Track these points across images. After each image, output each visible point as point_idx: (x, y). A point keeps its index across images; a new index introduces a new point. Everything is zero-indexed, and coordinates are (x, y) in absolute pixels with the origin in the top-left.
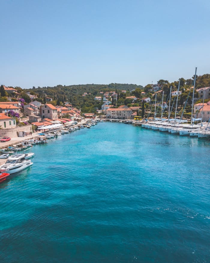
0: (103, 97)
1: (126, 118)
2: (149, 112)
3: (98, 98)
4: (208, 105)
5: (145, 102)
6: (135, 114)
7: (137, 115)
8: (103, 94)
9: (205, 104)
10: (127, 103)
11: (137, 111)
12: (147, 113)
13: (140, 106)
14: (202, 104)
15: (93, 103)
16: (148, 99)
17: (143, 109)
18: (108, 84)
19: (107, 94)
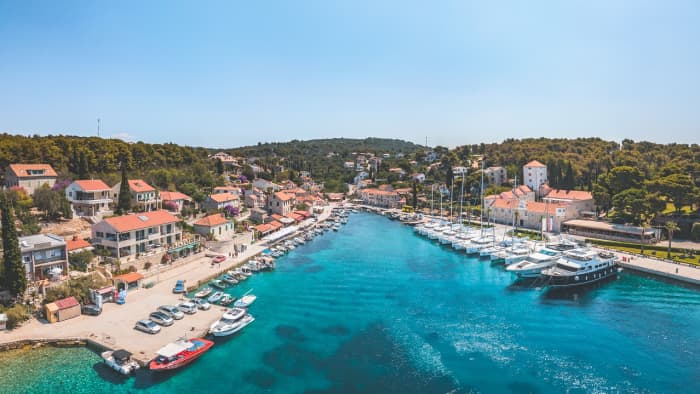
0: (356, 162)
1: (391, 207)
2: (424, 199)
3: (349, 164)
4: (501, 198)
5: (418, 180)
6: (403, 201)
7: (407, 204)
8: (356, 156)
9: (498, 196)
10: (392, 181)
11: (406, 196)
12: (420, 201)
13: (410, 186)
14: (493, 196)
15: (342, 172)
16: (421, 177)
17: (414, 192)
18: (364, 138)
19: (361, 159)
